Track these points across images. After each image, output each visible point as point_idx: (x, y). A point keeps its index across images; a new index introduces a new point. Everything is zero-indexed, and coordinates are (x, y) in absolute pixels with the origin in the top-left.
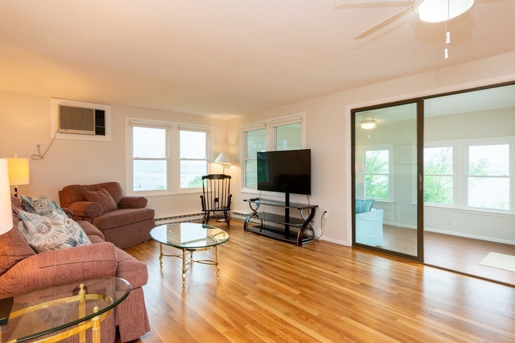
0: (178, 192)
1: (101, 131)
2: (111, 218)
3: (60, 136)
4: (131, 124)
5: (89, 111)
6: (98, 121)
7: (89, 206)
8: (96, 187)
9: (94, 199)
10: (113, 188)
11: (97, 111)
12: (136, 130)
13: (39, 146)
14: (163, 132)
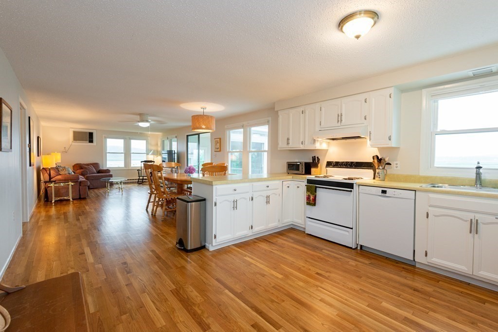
0: (130, 168)
1: (91, 141)
2: (93, 176)
3: (73, 144)
4: (106, 138)
5: (86, 133)
6: (90, 137)
7: (83, 171)
8: (88, 165)
9: (86, 168)
10: (96, 165)
11: (89, 133)
12: (108, 140)
13: (65, 148)
14: (122, 141)
